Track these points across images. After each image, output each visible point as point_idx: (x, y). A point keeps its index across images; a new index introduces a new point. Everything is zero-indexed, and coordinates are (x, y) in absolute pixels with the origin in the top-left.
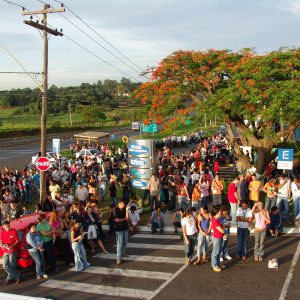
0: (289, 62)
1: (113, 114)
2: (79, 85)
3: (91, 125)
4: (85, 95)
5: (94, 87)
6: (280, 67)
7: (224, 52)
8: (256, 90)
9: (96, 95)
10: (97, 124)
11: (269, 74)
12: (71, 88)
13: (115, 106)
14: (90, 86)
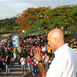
0: (59, 10)
1: (16, 28)
2: (5, 19)
3: (9, 32)
4: (7, 22)
5: (10, 19)
6: (57, 12)
7: (44, 7)
8: (49, 19)
9: (10, 22)
10: (11, 31)
11: (54, 14)
12: (2, 20)
13: (17, 25)
14: (8, 19)
